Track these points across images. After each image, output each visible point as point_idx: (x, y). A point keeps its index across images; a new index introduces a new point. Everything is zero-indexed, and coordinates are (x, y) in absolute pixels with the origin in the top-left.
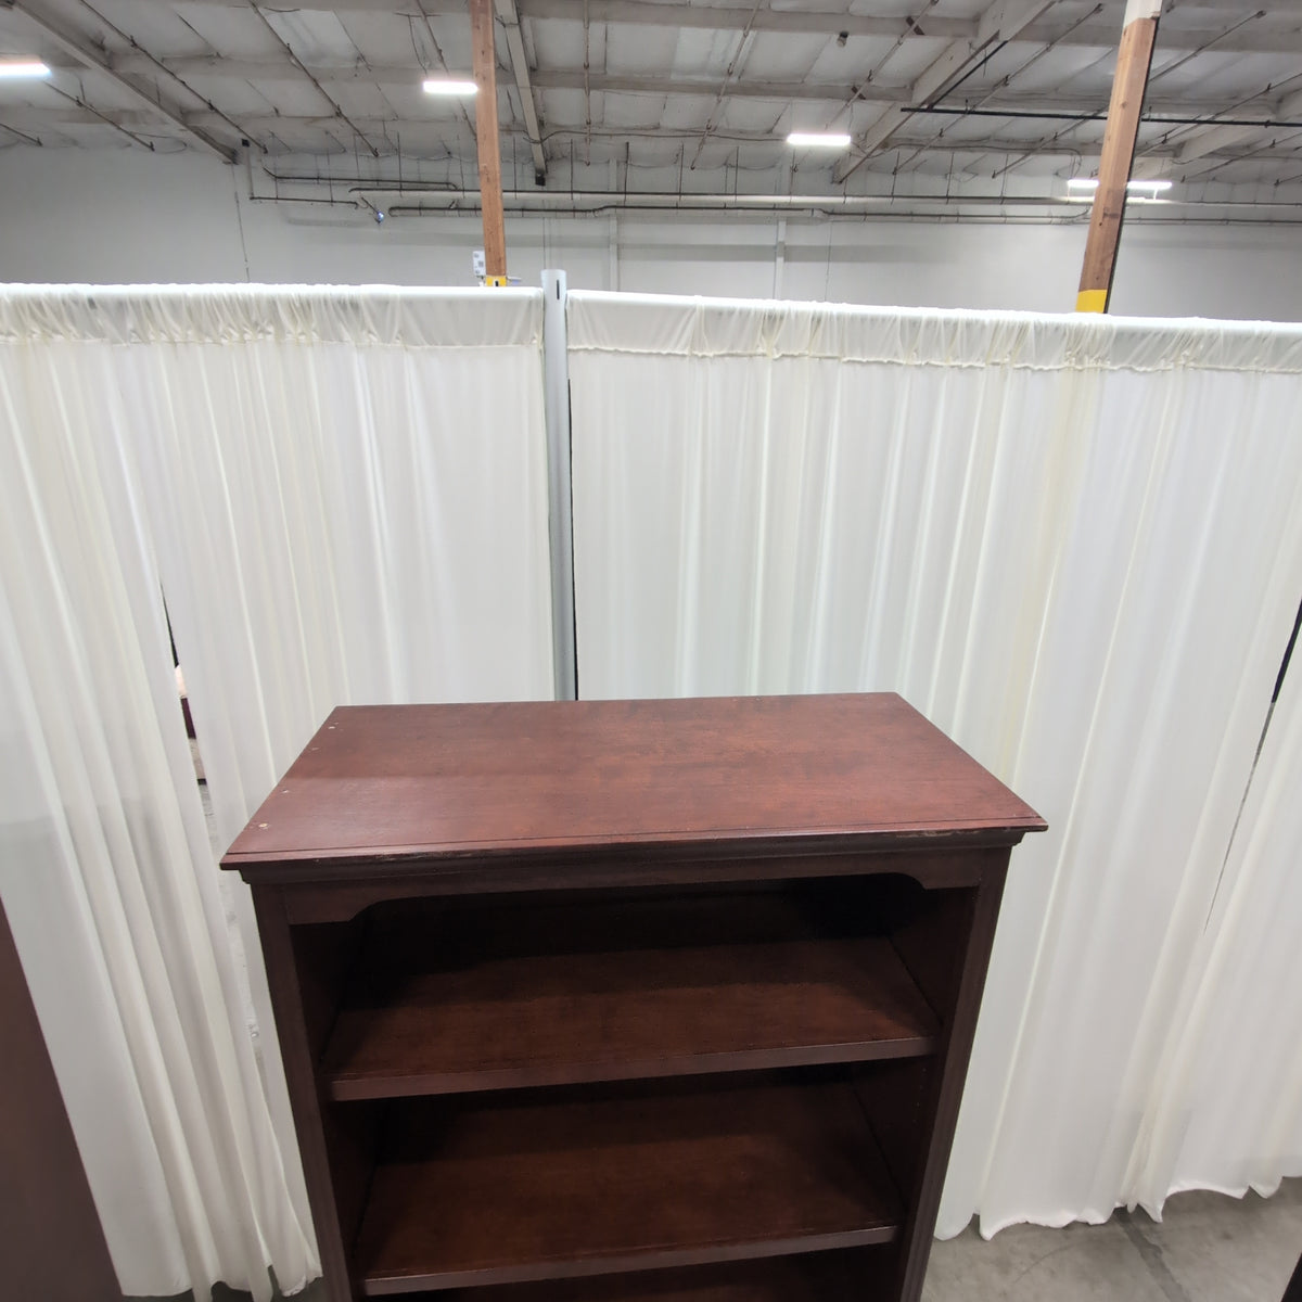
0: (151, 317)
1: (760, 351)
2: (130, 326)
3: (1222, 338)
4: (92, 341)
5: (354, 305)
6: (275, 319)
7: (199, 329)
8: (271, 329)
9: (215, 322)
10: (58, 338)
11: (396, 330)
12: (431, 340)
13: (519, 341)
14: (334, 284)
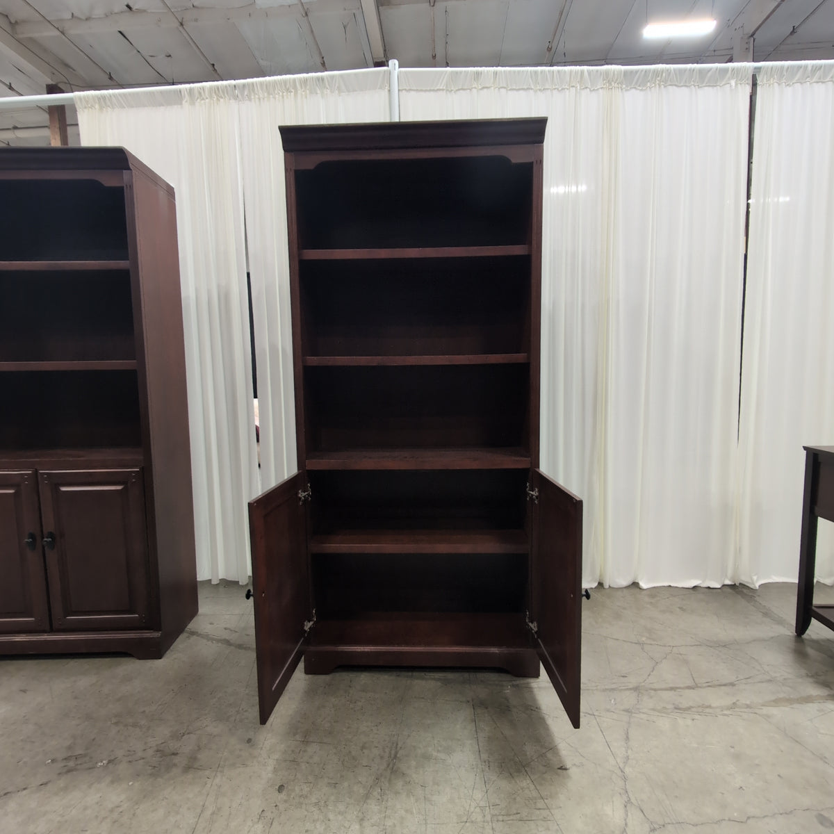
0: (253, 91)
1: (474, 86)
2: (246, 93)
3: (672, 71)
4: (232, 101)
5: (323, 79)
6: (295, 88)
7: (269, 94)
8: (293, 90)
9: (274, 89)
10: (222, 100)
11: (336, 87)
12: (349, 91)
13: (381, 88)
14: (315, 72)
